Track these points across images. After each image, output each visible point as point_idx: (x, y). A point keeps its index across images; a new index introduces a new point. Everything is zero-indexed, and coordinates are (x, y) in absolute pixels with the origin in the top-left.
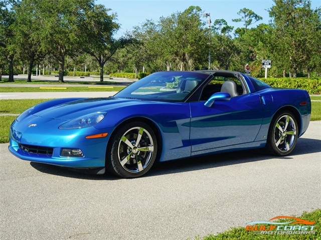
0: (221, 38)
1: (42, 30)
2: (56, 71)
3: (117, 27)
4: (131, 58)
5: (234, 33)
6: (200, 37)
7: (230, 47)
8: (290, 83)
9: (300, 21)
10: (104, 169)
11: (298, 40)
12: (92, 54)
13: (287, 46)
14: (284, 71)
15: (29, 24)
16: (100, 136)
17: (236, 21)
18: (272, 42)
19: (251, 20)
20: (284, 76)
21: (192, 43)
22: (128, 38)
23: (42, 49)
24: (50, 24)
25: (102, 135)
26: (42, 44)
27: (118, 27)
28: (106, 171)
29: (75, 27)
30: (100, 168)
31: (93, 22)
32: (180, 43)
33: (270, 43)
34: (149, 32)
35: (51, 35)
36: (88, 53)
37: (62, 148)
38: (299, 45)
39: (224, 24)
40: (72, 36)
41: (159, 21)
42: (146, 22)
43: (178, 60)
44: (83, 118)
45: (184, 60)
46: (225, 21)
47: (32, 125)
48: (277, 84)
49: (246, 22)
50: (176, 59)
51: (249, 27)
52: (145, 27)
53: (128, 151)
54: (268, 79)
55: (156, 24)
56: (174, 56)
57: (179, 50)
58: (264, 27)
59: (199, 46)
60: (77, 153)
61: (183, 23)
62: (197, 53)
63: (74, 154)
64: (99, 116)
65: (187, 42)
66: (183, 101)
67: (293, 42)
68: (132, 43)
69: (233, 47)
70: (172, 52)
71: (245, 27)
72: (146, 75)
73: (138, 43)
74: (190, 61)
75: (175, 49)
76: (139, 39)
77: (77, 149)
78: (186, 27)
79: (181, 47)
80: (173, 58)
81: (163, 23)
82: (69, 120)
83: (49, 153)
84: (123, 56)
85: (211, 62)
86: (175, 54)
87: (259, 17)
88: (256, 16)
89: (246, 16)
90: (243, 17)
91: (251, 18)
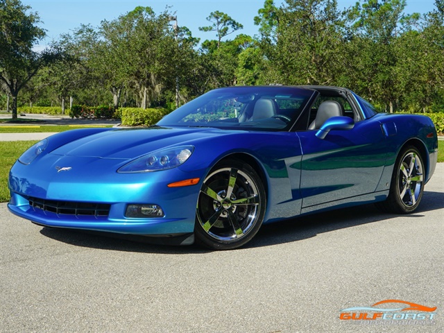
3: (42, 34)
4: (55, 84)
5: (201, 47)
6: (173, 50)
7: (205, 67)
9: (322, 28)
10: (193, 235)
13: (305, 64)
16: (188, 183)
17: (205, 29)
19: (226, 29)
21: (161, 58)
22: (55, 51)
25: (192, 181)
28: (195, 240)
30: (186, 235)
31: (4, 26)
32: (142, 59)
34: (85, 44)
37: (128, 204)
38: (321, 62)
39: (188, 34)
41: (100, 26)
42: (81, 27)
43: (138, 85)
44: (154, 155)
45: (148, 84)
46: (187, 30)
47: (63, 169)
49: (220, 31)
50: (135, 84)
51: (224, 39)
52: (80, 35)
53: (215, 207)
55: (97, 31)
56: (132, 79)
57: (141, 70)
58: (245, 39)
59: (172, 64)
60: (149, 211)
61: (146, 28)
62: (166, 74)
63: (144, 213)
64: (183, 152)
65: (153, 56)
66: (286, 129)
67: (313, 58)
68: (61, 59)
69: (210, 67)
70: (132, 73)
71: (217, 39)
72: (81, 108)
73: (71, 60)
74: (157, 86)
75: (135, 68)
76: (72, 53)
77: (155, 204)
78: (150, 34)
79: (144, 65)
80: (131, 82)
81: (106, 30)
82: (131, 159)
83: (100, 213)
84: (43, 80)
85: (179, 90)
86: (136, 75)
87: (237, 24)
88: (234, 23)
89: (219, 23)
90: (214, 25)
91: (226, 26)
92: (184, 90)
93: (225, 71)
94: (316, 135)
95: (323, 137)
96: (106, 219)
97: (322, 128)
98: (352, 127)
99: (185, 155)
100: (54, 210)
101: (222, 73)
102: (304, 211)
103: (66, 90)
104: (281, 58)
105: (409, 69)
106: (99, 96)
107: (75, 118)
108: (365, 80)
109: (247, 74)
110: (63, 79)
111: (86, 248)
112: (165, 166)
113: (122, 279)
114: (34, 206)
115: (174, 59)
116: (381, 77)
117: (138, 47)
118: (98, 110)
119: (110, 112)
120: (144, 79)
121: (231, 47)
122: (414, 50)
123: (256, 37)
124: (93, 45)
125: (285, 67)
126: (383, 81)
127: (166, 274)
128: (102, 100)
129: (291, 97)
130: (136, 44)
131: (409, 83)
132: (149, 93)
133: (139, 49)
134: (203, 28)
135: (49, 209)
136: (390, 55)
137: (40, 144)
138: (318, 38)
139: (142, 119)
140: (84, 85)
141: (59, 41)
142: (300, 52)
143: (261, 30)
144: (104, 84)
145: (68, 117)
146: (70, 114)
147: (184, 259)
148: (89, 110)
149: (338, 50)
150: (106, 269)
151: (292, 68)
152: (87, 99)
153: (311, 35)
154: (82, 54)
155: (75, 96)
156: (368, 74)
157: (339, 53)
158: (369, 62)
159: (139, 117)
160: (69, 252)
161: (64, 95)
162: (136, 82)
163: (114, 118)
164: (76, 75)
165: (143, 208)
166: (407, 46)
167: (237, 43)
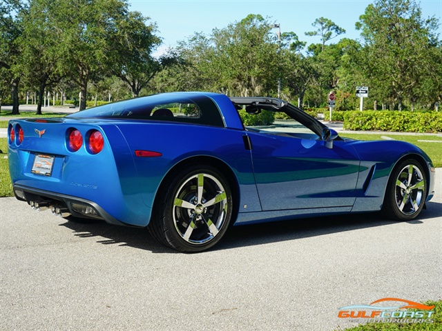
0: (294, 58)
1: (59, 45)
2: (69, 101)
4: (172, 84)
5: (307, 50)
6: (271, 56)
7: (305, 69)
8: (394, 118)
9: (406, 35)
11: (405, 60)
12: (124, 78)
13: (389, 68)
14: (375, 102)
15: (41, 36)
17: (310, 34)
18: (370, 62)
19: (330, 34)
20: (375, 108)
21: (261, 63)
22: (172, 56)
23: (58, 70)
24: (69, 38)
26: (59, 64)
27: (160, 42)
29: (103, 41)
31: (126, 35)
32: (243, 63)
33: (366, 64)
34: (199, 49)
35: (70, 51)
36: (118, 76)
39: (295, 38)
40: (99, 54)
41: (212, 34)
42: (195, 35)
43: (240, 86)
45: (249, 86)
46: (295, 35)
48: (376, 119)
49: (324, 36)
50: (238, 85)
51: (328, 43)
52: (194, 42)
54: (365, 112)
55: (208, 38)
56: (235, 81)
57: (243, 73)
58: (348, 42)
59: (269, 68)
61: (248, 37)
62: (266, 77)
65: (254, 62)
67: (398, 62)
68: (176, 63)
69: (310, 69)
70: (234, 76)
71: (322, 43)
73: (185, 63)
74: (257, 88)
75: (237, 72)
76: (186, 57)
78: (252, 42)
79: (246, 69)
80: (234, 84)
81: (217, 37)
84: (162, 81)
85: (281, 90)
86: (238, 78)
87: (340, 30)
88: (337, 28)
89: (323, 28)
90: (319, 30)
91: (330, 31)
92: (287, 90)
93: (323, 73)
101: (320, 75)
110: (180, 80)
115: (272, 63)
120: (245, 82)
121: (334, 49)
124: (205, 50)
125: (370, 71)
130: (238, 51)
132: (250, 94)
133: (241, 55)
134: (309, 33)
141: (175, 47)
143: (362, 34)
149: (421, 55)
151: (377, 72)
154: (195, 59)
157: (422, 58)
162: (239, 83)
164: (189, 76)
167: (340, 46)
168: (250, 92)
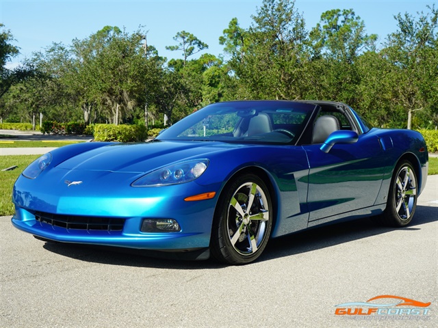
3: (15, 51)
4: (26, 100)
5: (167, 66)
6: (145, 68)
7: (173, 85)
10: (208, 250)
13: (275, 82)
16: (204, 196)
18: (255, 75)
19: (193, 49)
21: (134, 75)
22: (28, 69)
25: (208, 196)
28: (211, 254)
30: (201, 250)
32: (114, 76)
34: (57, 61)
37: (144, 219)
38: (290, 80)
39: (154, 53)
41: (72, 45)
42: (53, 45)
44: (168, 169)
45: (121, 101)
46: (154, 49)
47: (74, 183)
49: (186, 51)
50: (107, 100)
51: (189, 58)
52: (52, 53)
53: (237, 221)
55: (68, 49)
56: (105, 96)
57: (114, 87)
58: (210, 58)
59: (144, 81)
60: (164, 225)
61: (119, 47)
62: (139, 91)
63: (159, 227)
64: (198, 166)
65: (126, 74)
66: (292, 143)
67: (282, 76)
68: (33, 76)
69: (178, 85)
70: (105, 90)
71: (183, 58)
72: (52, 124)
73: (43, 77)
74: (129, 103)
75: (108, 85)
76: (44, 70)
77: (170, 219)
78: (123, 53)
79: (117, 82)
80: (104, 99)
81: (77, 49)
82: (144, 173)
83: (113, 228)
84: (14, 97)
85: (148, 107)
86: (108, 92)
87: (203, 44)
88: (200, 43)
89: (185, 42)
90: (181, 44)
91: (192, 46)
92: (153, 107)
93: (192, 89)
94: (321, 149)
95: (328, 151)
96: (120, 234)
97: (327, 142)
98: (356, 141)
99: (200, 169)
100: (64, 225)
101: (189, 91)
102: (311, 225)
103: (37, 106)
104: (252, 76)
105: (374, 88)
106: (68, 113)
107: (46, 133)
108: (330, 98)
109: (212, 92)
110: (35, 96)
111: (94, 263)
112: (180, 179)
113: (142, 295)
114: (41, 221)
115: (147, 76)
116: (345, 95)
117: (111, 65)
118: (69, 126)
119: (81, 128)
120: (117, 96)
121: (196, 65)
122: (379, 69)
123: (221, 56)
124: (65, 63)
125: (255, 85)
126: (347, 99)
127: (185, 290)
128: (71, 116)
129: (293, 111)
130: (109, 62)
131: (374, 101)
132: (122, 109)
133: (112, 67)
134: (170, 47)
135: (57, 224)
136: (354, 73)
137: (43, 158)
138: (287, 57)
139: (114, 135)
140: (55, 102)
141: (31, 59)
142: (269, 71)
143: (226, 50)
144: (76, 101)
145: (40, 133)
146: (42, 130)
147: (198, 275)
148: (60, 126)
149: (306, 68)
150: (122, 285)
151: (262, 85)
152: (56, 115)
153: (281, 54)
154: (54, 72)
155: (44, 113)
156: (333, 92)
157: (306, 72)
158: (333, 80)
159: (111, 133)
160: (78, 268)
161: (36, 112)
162: (108, 98)
163: (85, 134)
164: (48, 92)
165: (158, 223)
166: (372, 66)
167: (202, 62)
168: (122, 108)
